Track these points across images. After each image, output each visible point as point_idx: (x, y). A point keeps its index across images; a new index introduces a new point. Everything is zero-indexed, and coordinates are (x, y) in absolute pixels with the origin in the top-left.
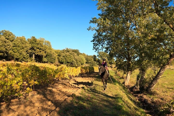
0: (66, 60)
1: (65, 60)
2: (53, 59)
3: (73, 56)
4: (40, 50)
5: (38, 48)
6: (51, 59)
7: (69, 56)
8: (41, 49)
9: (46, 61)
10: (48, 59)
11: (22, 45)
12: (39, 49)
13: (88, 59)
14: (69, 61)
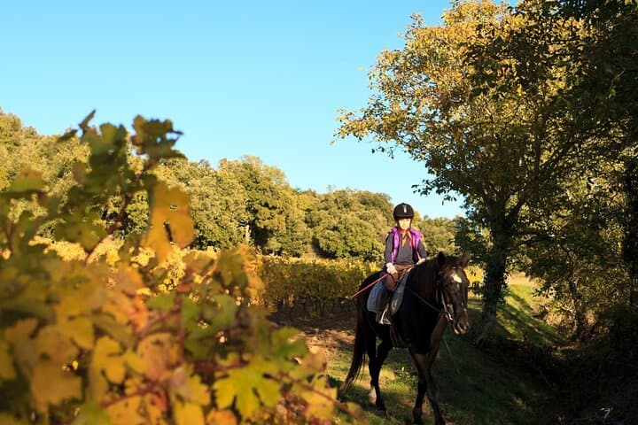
0: (346, 243)
1: (341, 244)
2: (301, 242)
3: (372, 226)
4: (273, 211)
5: (266, 205)
6: (292, 239)
7: (359, 229)
8: (274, 208)
9: (275, 246)
10: (280, 238)
11: (227, 198)
12: (270, 206)
13: (432, 239)
14: (359, 248)
